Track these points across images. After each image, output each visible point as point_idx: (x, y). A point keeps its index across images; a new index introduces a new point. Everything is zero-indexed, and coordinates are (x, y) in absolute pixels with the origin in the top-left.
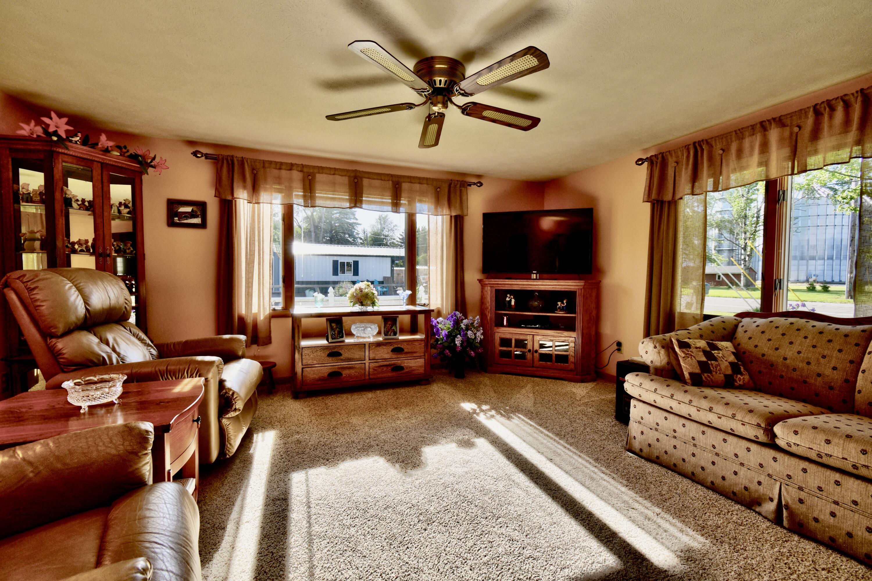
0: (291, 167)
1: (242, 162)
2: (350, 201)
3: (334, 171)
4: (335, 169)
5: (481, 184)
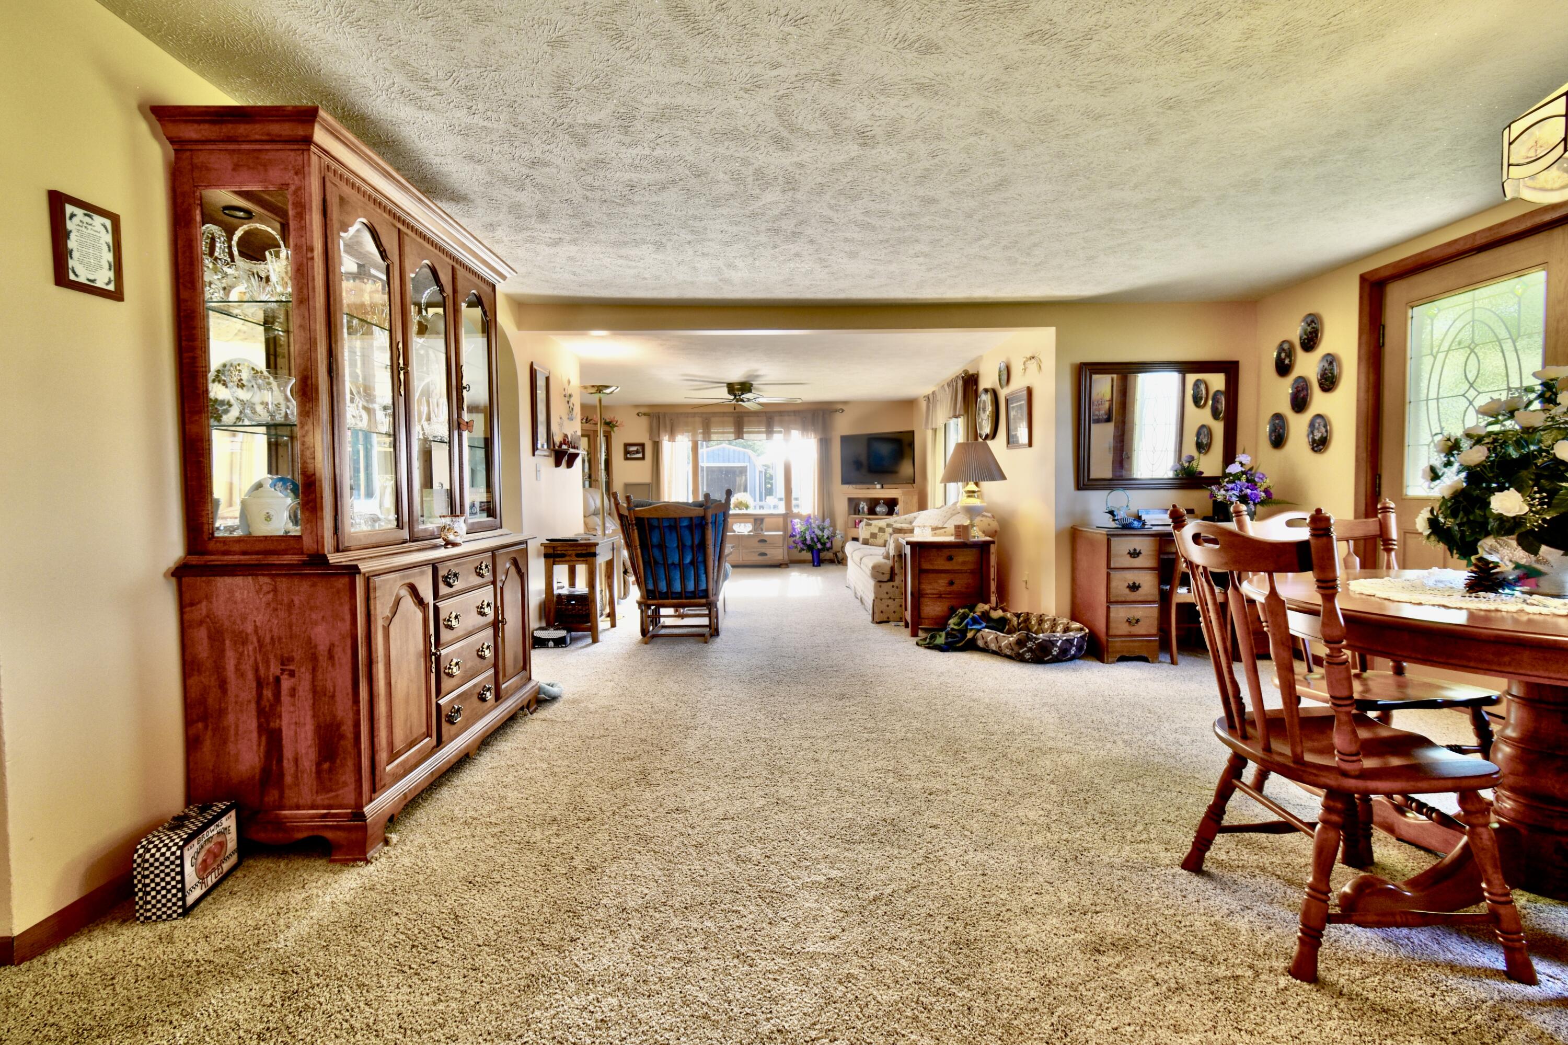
0: (695, 414)
1: (665, 415)
2: (735, 433)
3: (724, 414)
4: (724, 413)
5: (843, 411)
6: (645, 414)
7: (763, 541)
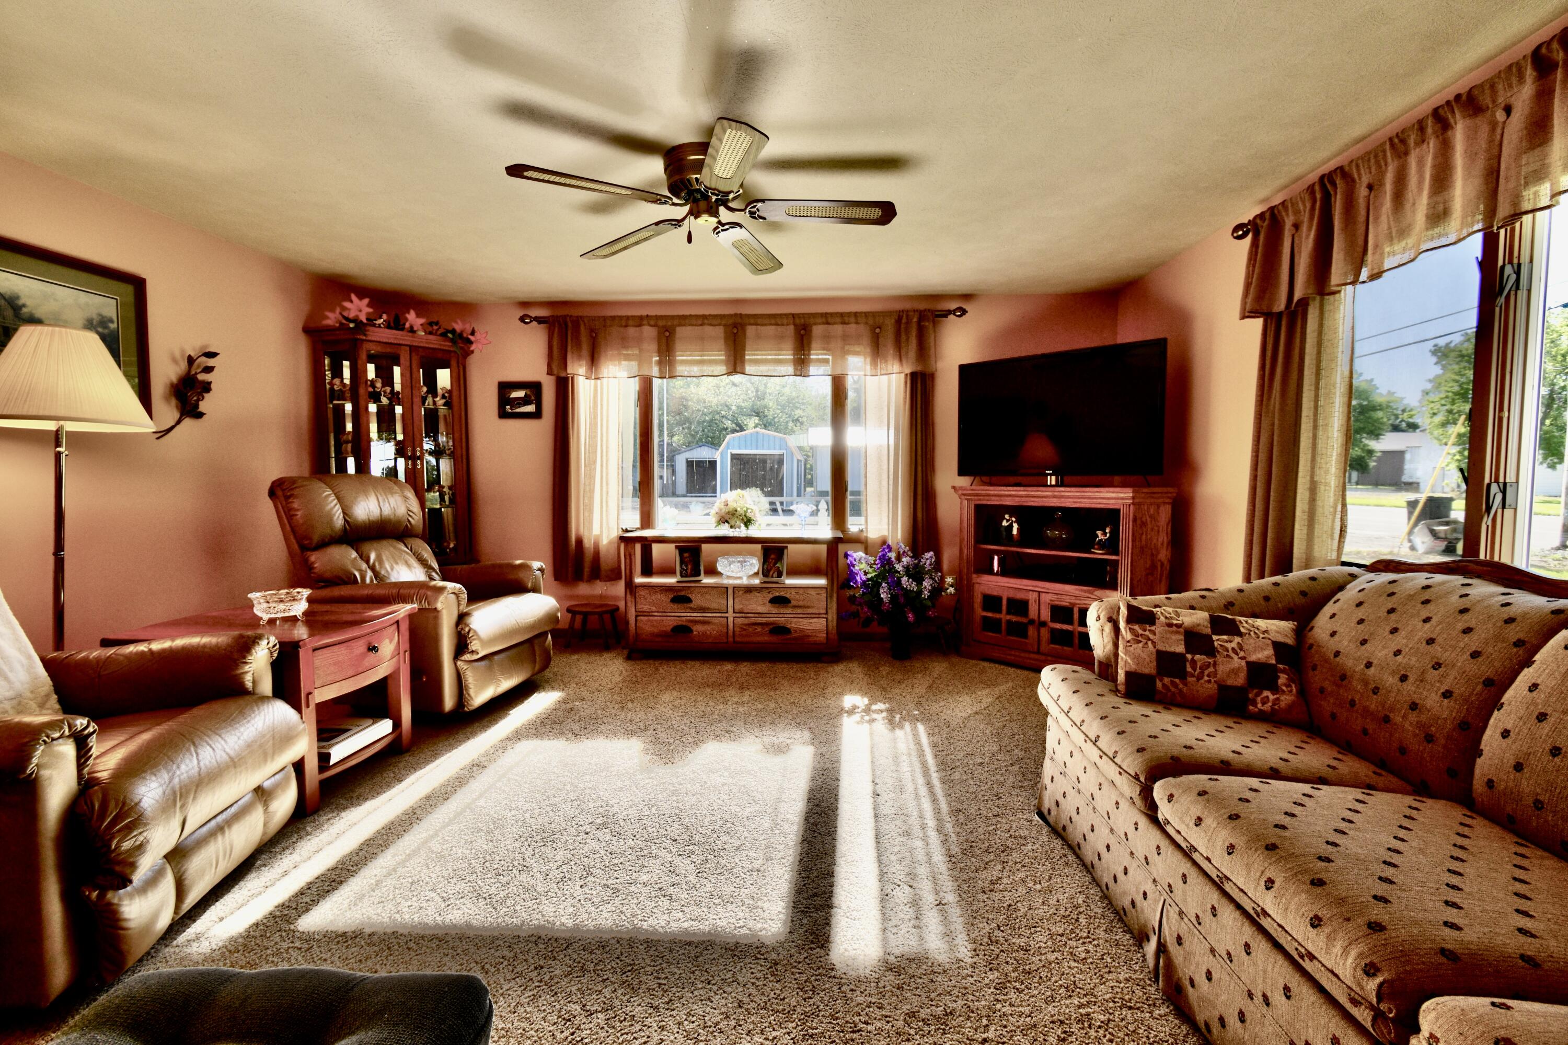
0: (640, 321)
1: (578, 322)
2: (727, 362)
3: (703, 320)
4: (704, 317)
5: (964, 312)
6: (540, 320)
7: (780, 601)
